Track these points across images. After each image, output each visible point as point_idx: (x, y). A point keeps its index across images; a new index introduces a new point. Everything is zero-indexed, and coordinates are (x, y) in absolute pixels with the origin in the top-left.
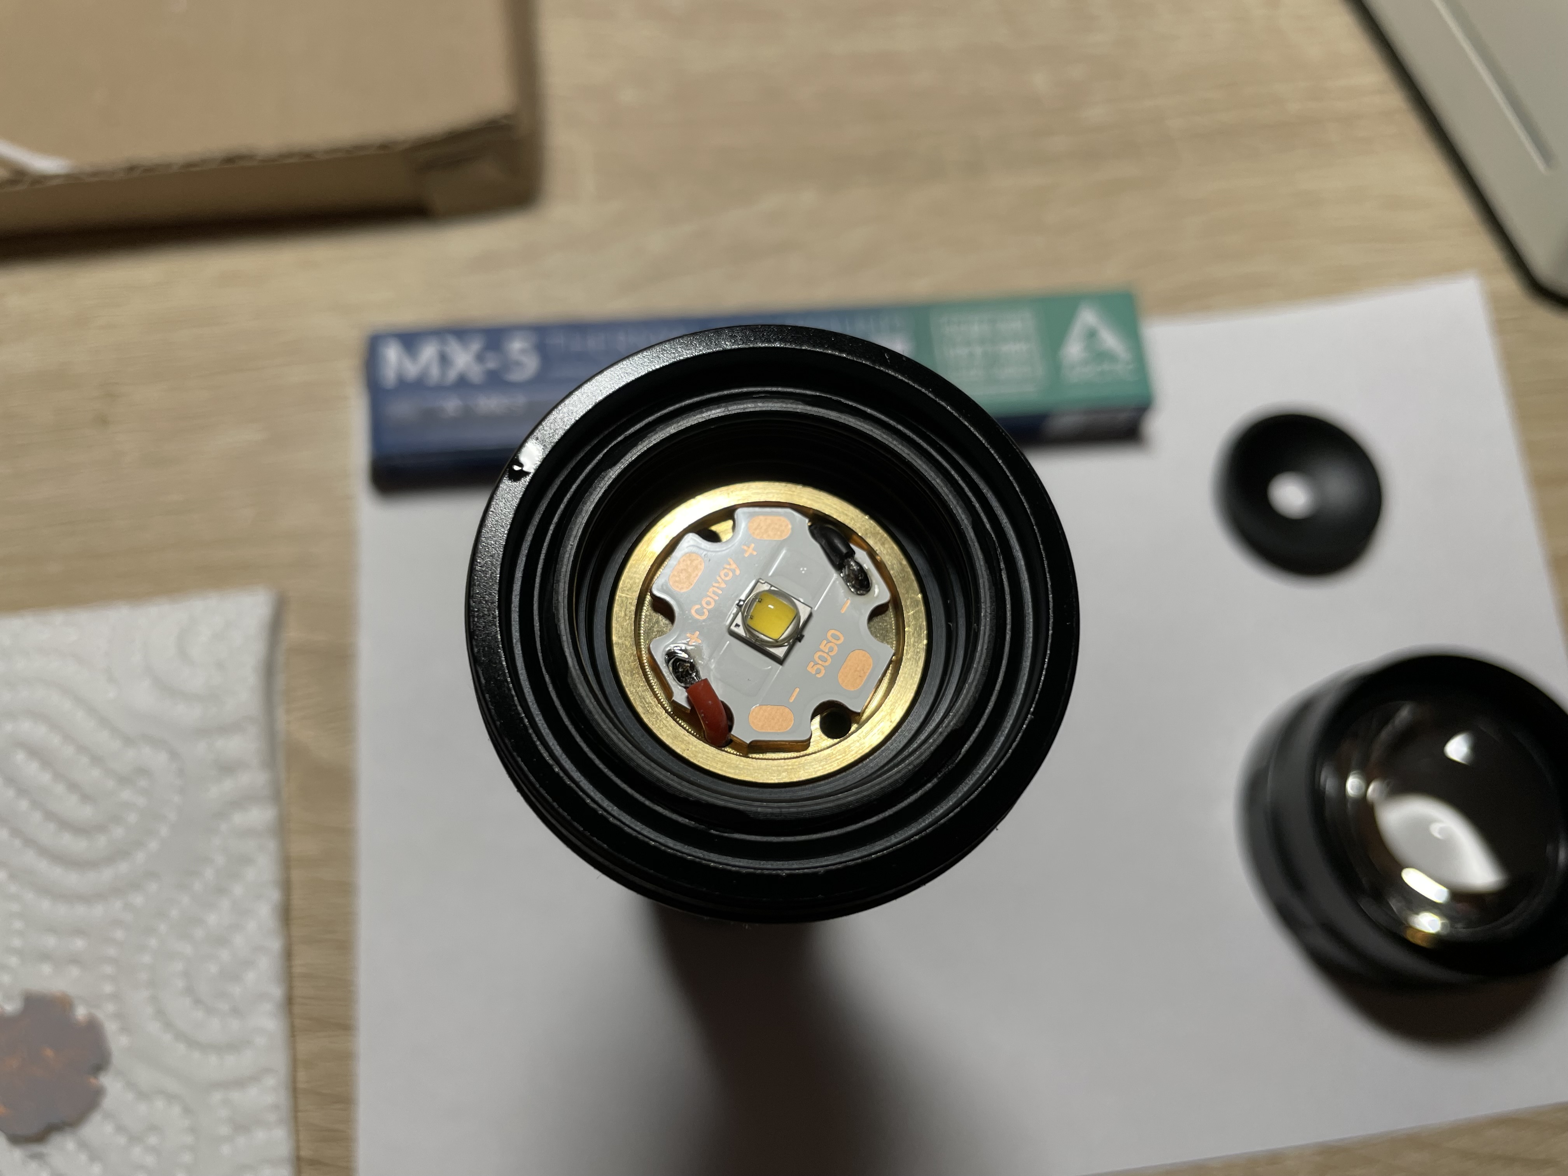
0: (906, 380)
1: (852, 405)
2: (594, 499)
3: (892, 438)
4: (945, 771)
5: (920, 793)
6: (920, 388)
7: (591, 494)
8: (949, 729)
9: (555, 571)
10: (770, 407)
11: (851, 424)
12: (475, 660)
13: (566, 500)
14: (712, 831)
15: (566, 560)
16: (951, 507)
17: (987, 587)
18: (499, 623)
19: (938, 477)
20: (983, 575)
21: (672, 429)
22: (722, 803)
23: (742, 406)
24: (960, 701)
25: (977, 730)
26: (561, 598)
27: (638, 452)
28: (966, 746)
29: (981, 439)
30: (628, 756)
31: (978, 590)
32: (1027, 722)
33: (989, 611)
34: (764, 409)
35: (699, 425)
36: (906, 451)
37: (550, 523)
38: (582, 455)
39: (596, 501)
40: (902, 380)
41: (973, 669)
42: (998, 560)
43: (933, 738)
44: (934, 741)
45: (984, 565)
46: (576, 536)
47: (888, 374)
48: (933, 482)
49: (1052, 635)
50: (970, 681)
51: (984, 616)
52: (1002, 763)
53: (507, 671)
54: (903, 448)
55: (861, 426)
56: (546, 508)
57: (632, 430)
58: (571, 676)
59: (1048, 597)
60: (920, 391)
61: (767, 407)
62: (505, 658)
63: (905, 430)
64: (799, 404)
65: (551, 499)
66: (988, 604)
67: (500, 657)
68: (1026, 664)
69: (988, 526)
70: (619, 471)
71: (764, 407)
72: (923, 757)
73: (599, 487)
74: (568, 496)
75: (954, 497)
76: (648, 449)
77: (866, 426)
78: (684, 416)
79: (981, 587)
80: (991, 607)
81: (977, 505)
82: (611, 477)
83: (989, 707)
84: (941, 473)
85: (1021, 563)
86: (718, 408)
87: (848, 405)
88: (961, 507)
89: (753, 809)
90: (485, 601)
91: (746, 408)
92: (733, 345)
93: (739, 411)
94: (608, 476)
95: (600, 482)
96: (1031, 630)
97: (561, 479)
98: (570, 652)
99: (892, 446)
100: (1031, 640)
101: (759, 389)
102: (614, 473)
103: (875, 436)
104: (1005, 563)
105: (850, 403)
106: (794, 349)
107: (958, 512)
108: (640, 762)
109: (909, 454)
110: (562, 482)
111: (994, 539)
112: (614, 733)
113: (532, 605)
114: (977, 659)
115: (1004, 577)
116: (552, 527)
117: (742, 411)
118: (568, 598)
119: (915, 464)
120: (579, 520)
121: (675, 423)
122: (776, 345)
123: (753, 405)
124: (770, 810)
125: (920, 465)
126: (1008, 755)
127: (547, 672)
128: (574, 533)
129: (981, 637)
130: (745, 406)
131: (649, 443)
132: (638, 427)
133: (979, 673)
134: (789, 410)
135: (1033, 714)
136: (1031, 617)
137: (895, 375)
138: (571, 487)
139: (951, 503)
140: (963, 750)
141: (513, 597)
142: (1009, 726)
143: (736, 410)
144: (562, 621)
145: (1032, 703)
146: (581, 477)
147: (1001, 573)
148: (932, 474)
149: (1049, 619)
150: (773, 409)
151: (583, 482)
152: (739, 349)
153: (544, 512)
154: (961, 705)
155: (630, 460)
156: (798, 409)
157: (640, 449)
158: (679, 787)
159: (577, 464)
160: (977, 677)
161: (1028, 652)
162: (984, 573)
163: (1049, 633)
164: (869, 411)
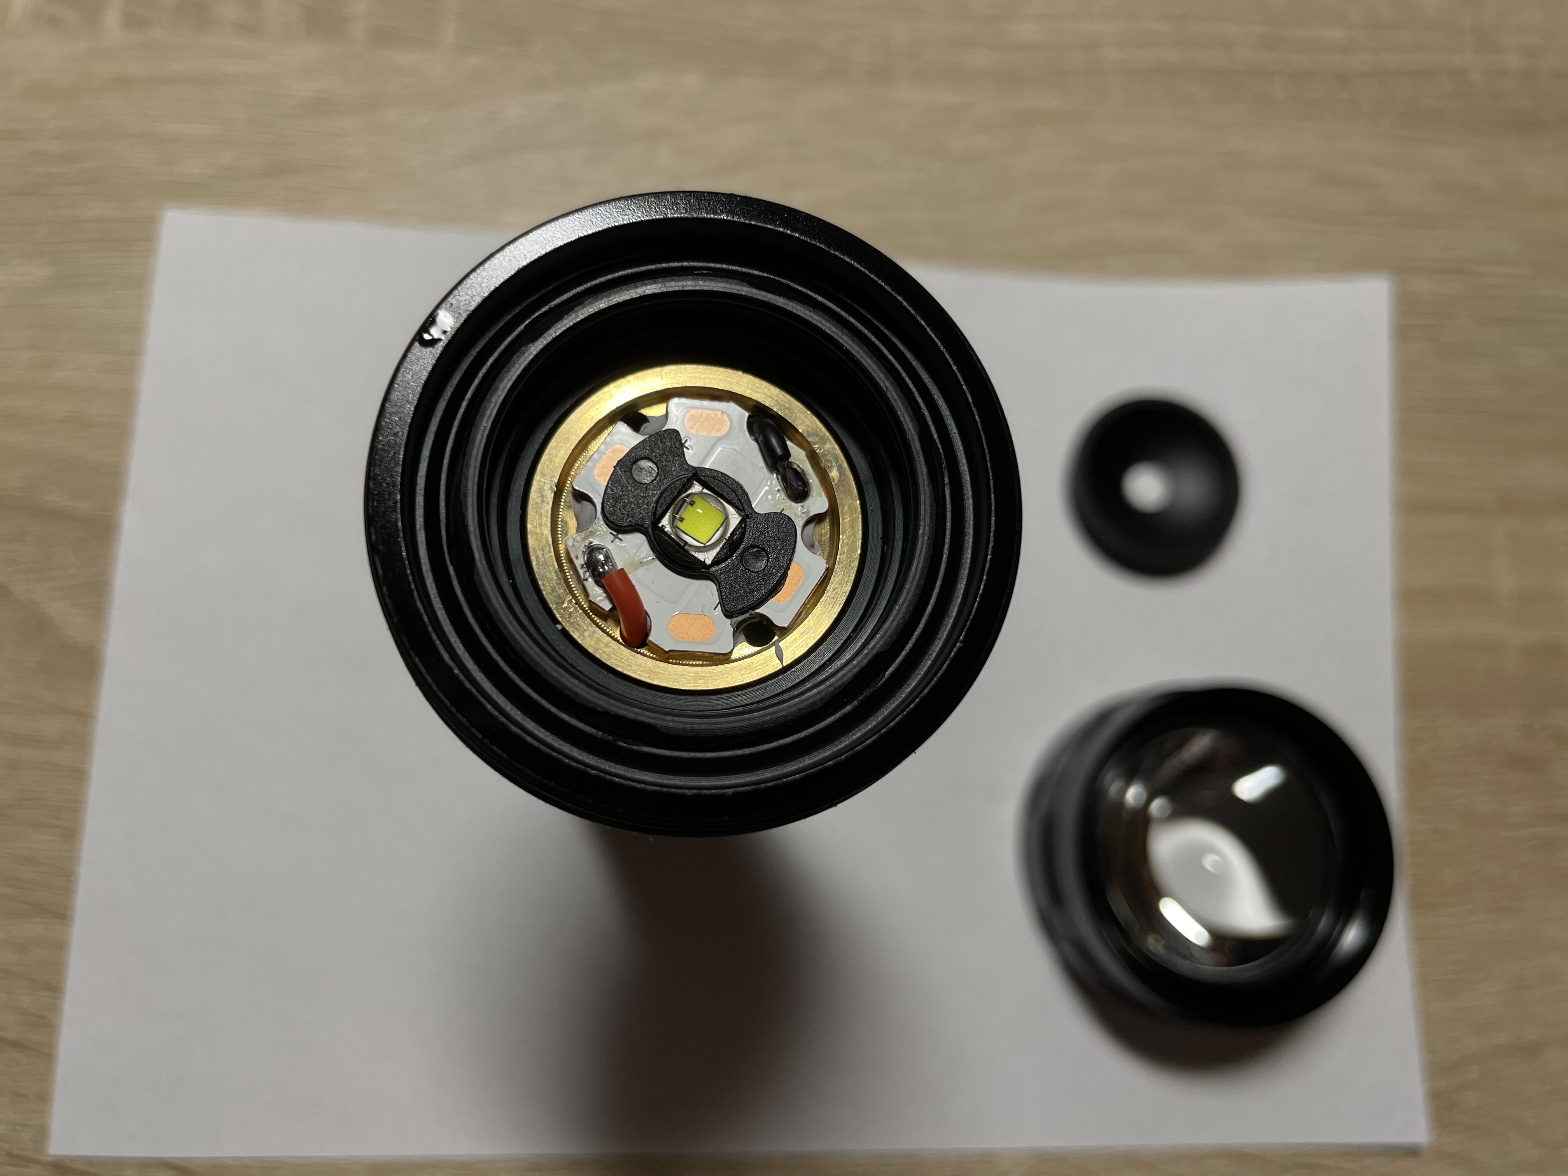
0: (862, 269)
1: (801, 291)
2: (512, 376)
3: (842, 332)
4: (867, 693)
5: (838, 715)
6: (876, 279)
7: (509, 370)
8: (875, 651)
9: (465, 455)
10: (712, 287)
11: (800, 313)
12: (373, 549)
13: (481, 375)
14: (621, 744)
15: (477, 443)
16: (899, 413)
17: (928, 504)
18: (400, 509)
19: (888, 379)
20: (925, 490)
21: (602, 304)
22: (631, 716)
23: (681, 283)
24: (888, 623)
25: (904, 653)
26: (470, 485)
27: (563, 326)
28: (891, 669)
29: (937, 341)
30: (534, 661)
31: (919, 508)
32: (955, 650)
33: (927, 528)
34: (705, 288)
35: (633, 300)
36: (857, 348)
37: (462, 399)
38: (502, 325)
39: (514, 378)
40: (857, 268)
41: (905, 590)
42: (943, 473)
43: (857, 660)
44: (858, 663)
45: (928, 479)
46: (489, 417)
47: (844, 260)
48: (881, 384)
49: (991, 559)
50: (901, 601)
51: (922, 534)
52: (926, 691)
53: (407, 563)
54: (853, 344)
55: (810, 317)
56: (460, 381)
57: (558, 301)
58: (478, 572)
59: (991, 520)
60: (876, 282)
61: (709, 286)
62: (405, 548)
63: (857, 323)
64: (744, 286)
65: (466, 371)
66: (928, 522)
67: (401, 547)
68: (961, 586)
69: (935, 436)
70: (541, 347)
71: (705, 286)
72: (845, 679)
73: (518, 363)
74: (484, 370)
75: (903, 403)
76: (575, 325)
77: (815, 317)
78: (615, 290)
79: (922, 503)
80: (930, 525)
81: (926, 413)
82: (531, 353)
83: (918, 630)
84: (891, 375)
85: (967, 478)
86: (655, 283)
87: (798, 289)
88: (909, 415)
89: (664, 723)
90: (387, 484)
91: (685, 286)
92: (675, 214)
93: (677, 289)
94: (529, 352)
95: (519, 357)
96: (970, 551)
97: (477, 349)
98: (478, 545)
99: (841, 341)
100: (969, 561)
101: (701, 264)
102: (534, 348)
103: (824, 328)
104: (949, 478)
105: (800, 288)
106: (742, 223)
107: (905, 419)
108: (548, 668)
109: (858, 352)
110: (479, 353)
111: (941, 451)
112: (521, 636)
113: (439, 489)
114: (910, 580)
115: (947, 492)
116: (464, 404)
117: (681, 289)
118: (478, 485)
119: (865, 364)
120: (494, 399)
121: (606, 297)
122: (722, 217)
123: (693, 283)
124: (681, 726)
125: (869, 365)
126: (933, 683)
127: (452, 563)
128: (489, 412)
129: (916, 556)
130: (685, 283)
131: (575, 318)
132: (565, 297)
133: (911, 593)
134: (732, 291)
135: (962, 642)
136: (971, 536)
137: (850, 262)
138: (487, 360)
139: (899, 410)
140: (888, 673)
141: (419, 478)
142: (937, 649)
143: (673, 287)
144: (470, 511)
145: (962, 631)
146: (499, 350)
147: (945, 488)
148: (882, 376)
149: (989, 543)
150: (715, 289)
151: (501, 355)
152: (681, 218)
153: (457, 385)
154: (889, 627)
155: (554, 335)
156: (743, 291)
157: (566, 324)
158: (588, 696)
159: (495, 334)
160: (909, 597)
161: (965, 573)
162: (927, 488)
163: (987, 558)
164: (820, 298)
